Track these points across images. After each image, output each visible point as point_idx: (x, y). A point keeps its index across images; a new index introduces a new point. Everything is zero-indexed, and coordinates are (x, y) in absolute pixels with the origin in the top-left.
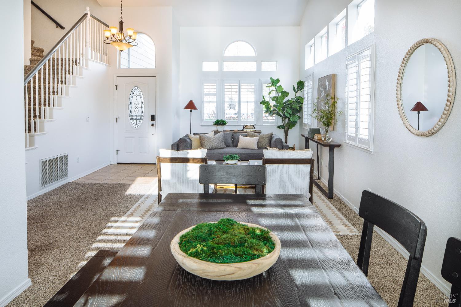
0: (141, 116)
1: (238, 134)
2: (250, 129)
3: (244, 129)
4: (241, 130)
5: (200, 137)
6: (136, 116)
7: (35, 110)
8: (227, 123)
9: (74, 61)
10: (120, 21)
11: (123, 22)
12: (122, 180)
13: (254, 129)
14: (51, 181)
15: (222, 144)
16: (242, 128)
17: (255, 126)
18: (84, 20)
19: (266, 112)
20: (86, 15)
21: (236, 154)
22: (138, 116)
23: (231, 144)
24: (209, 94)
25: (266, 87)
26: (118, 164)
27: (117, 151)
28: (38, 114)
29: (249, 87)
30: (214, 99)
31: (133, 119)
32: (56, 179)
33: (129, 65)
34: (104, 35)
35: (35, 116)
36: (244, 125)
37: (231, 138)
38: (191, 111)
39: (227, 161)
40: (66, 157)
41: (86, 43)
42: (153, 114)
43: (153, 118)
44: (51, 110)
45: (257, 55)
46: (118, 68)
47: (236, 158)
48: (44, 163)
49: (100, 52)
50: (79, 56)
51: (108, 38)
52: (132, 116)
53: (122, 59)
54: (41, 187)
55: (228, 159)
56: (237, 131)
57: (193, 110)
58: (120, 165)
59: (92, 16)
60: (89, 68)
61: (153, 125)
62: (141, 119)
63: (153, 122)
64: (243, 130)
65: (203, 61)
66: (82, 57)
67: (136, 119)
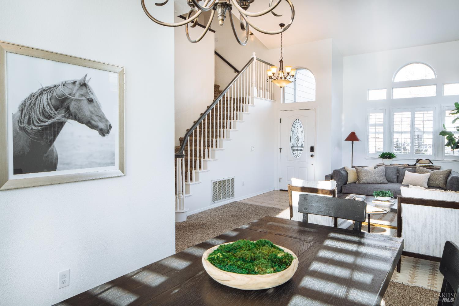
0: (302, 147)
1: (404, 169)
2: (425, 164)
3: (417, 164)
4: (413, 165)
5: (356, 170)
6: (297, 147)
7: (208, 141)
8: (396, 156)
9: (242, 99)
10: (280, 60)
11: (283, 61)
12: (277, 205)
13: (432, 165)
14: (220, 198)
15: (383, 179)
16: (414, 163)
17: (431, 161)
18: (250, 64)
19: (448, 145)
20: (252, 59)
21: (389, 190)
22: (299, 147)
23: (395, 180)
24: (375, 125)
25: (449, 114)
26: (281, 190)
27: (280, 178)
28: (210, 144)
29: (426, 115)
30: (381, 129)
31: (294, 150)
32: (224, 197)
33: (295, 99)
34: (267, 75)
35: (208, 146)
36: (417, 160)
37: (395, 173)
38: (353, 143)
39: (377, 197)
40: (233, 180)
41: (252, 83)
42: (312, 146)
43: (312, 149)
44: (221, 141)
45: (437, 77)
46: (282, 103)
47: (387, 195)
48: (214, 183)
49: (266, 90)
50: (246, 95)
51: (270, 77)
52: (293, 147)
53: (285, 94)
54: (212, 203)
55: (378, 195)
56: (407, 166)
57: (354, 142)
58: (282, 191)
59: (258, 59)
60: (254, 105)
61: (312, 156)
62: (301, 150)
63: (312, 153)
64: (415, 165)
65: (369, 90)
66: (248, 96)
67: (297, 150)
